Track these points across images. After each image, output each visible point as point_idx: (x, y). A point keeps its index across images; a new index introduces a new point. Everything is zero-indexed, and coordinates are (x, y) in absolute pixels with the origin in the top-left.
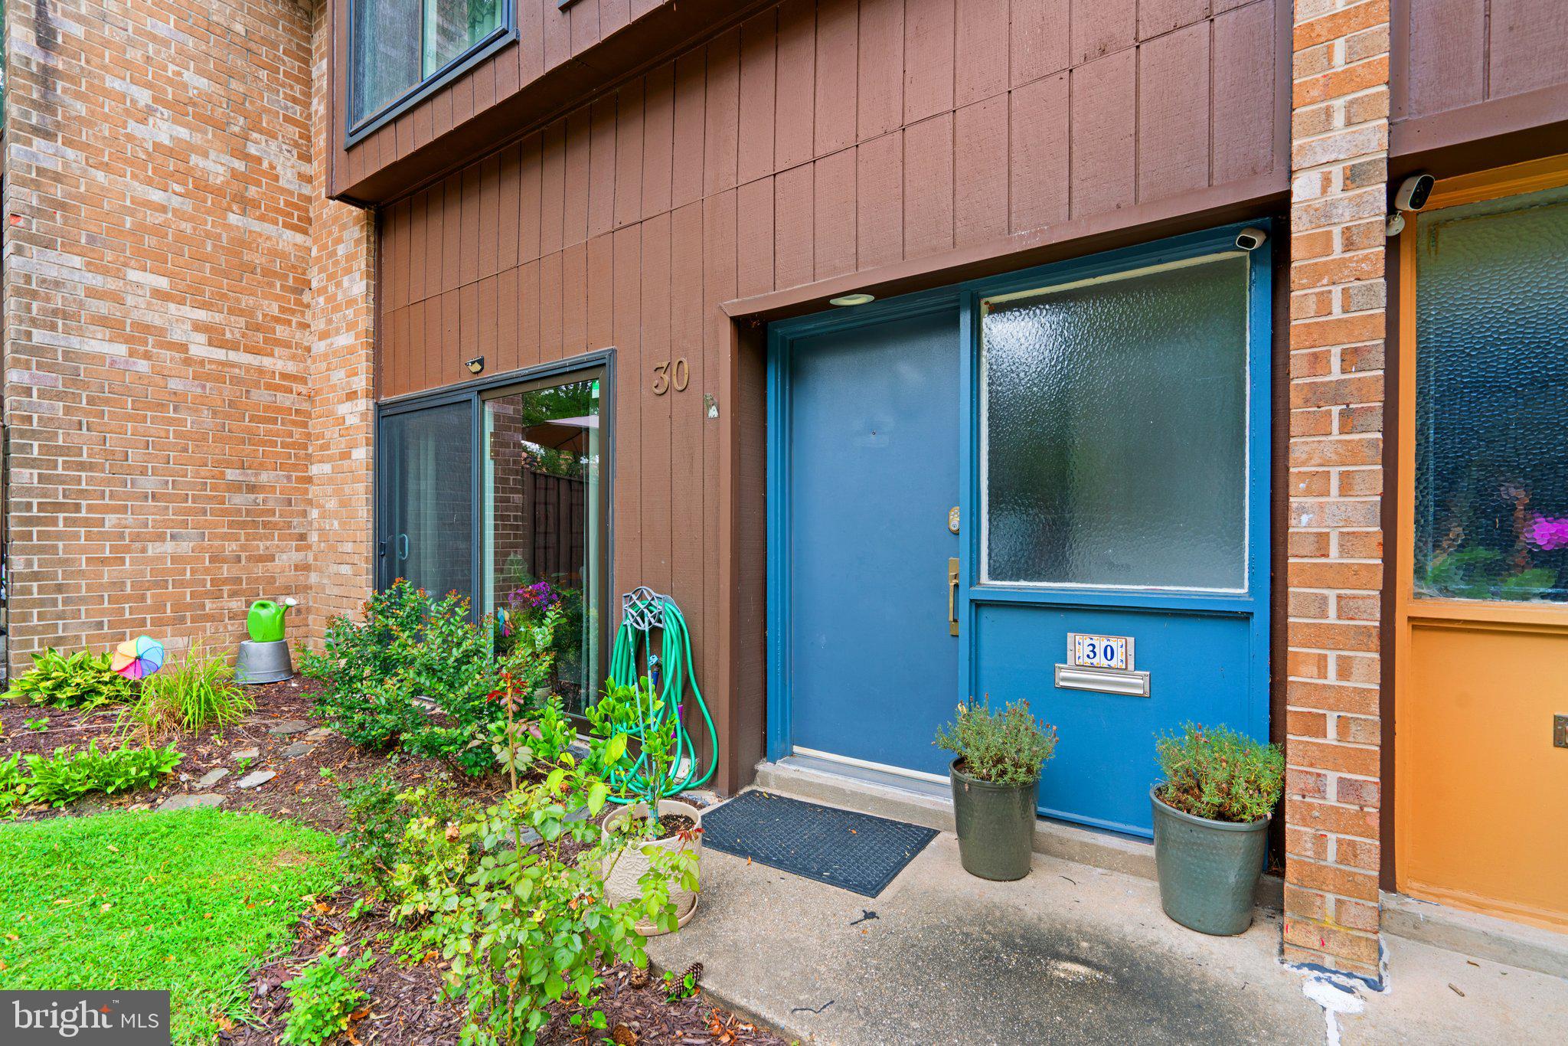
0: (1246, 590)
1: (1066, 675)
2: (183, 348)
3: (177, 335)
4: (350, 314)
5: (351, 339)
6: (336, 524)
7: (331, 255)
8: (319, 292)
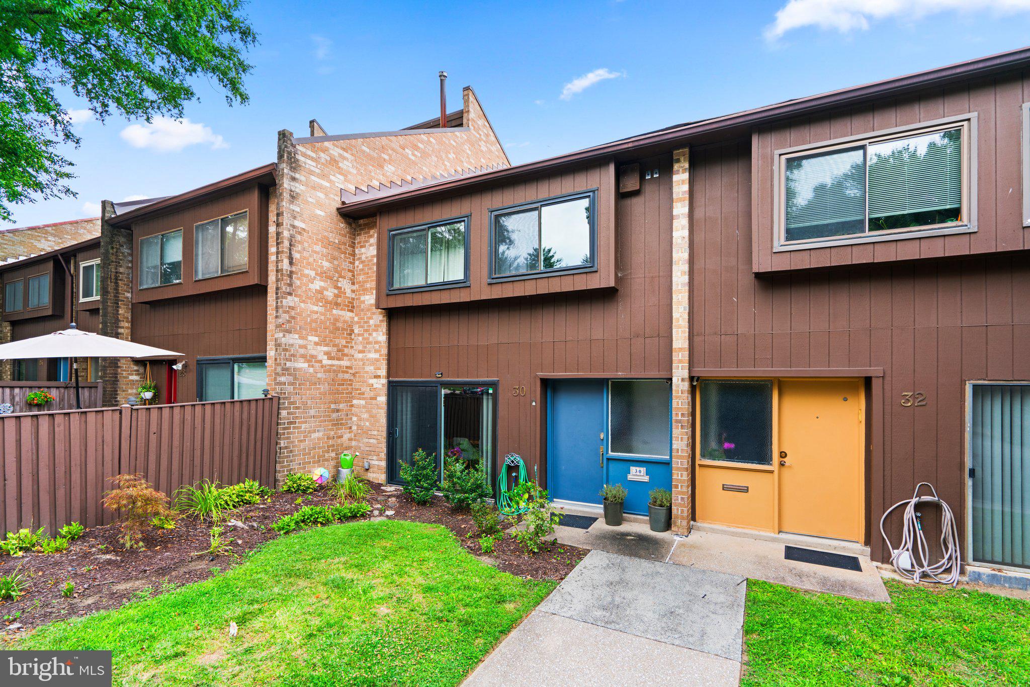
0: (668, 457)
1: (630, 477)
2: (321, 361)
3: (320, 358)
4: (377, 346)
5: (377, 356)
6: (367, 424)
7: (366, 322)
8: (359, 335)
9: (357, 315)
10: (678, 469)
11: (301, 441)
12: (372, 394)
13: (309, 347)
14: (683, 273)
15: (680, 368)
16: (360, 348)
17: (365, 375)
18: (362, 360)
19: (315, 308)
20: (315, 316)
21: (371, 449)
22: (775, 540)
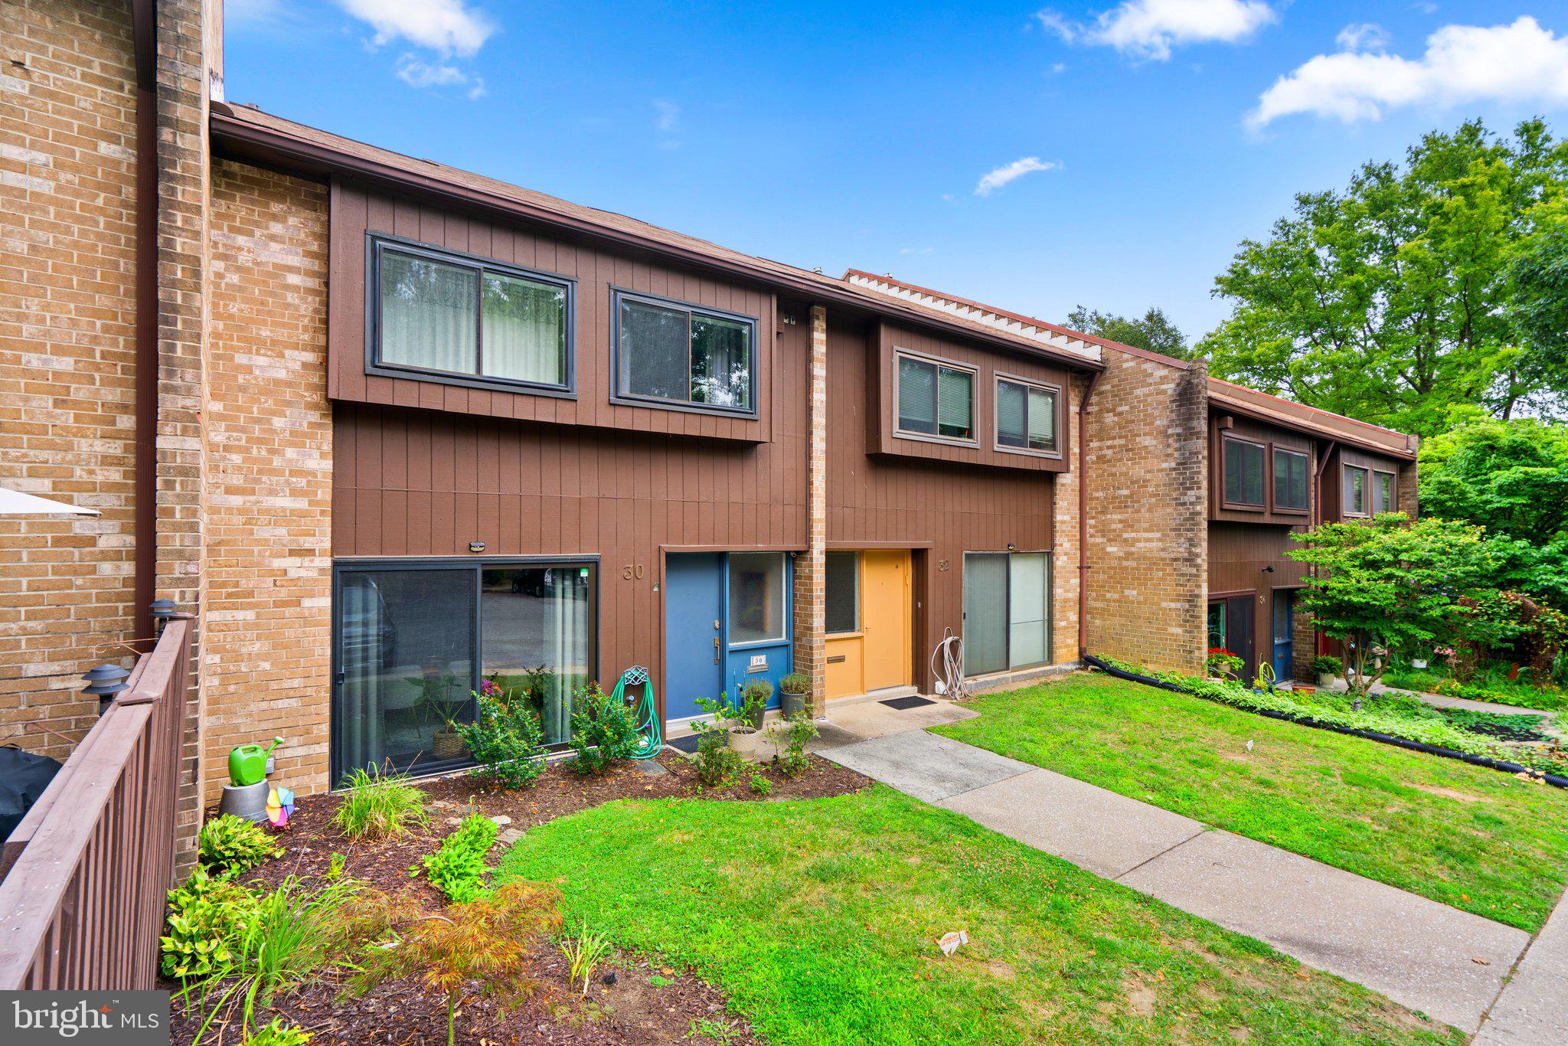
0: (784, 637)
1: (751, 668)
4: (302, 482)
10: (818, 648)
12: (283, 594)
15: (819, 540)
16: (237, 480)
17: (256, 549)
18: (241, 511)
22: (868, 700)
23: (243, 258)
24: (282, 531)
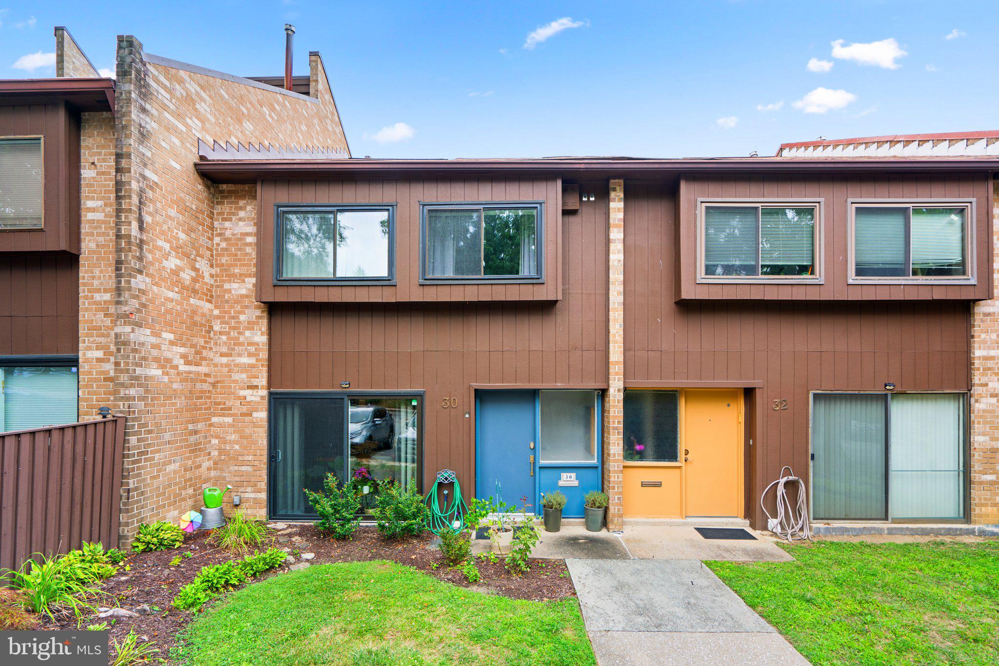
0: (596, 461)
1: (561, 483)
2: (176, 367)
3: (175, 362)
4: (252, 349)
5: (252, 361)
6: (237, 447)
7: (233, 318)
8: (221, 333)
9: (216, 307)
10: (615, 472)
11: (153, 478)
12: (244, 409)
13: (163, 347)
14: (619, 294)
15: (617, 380)
16: (224, 349)
17: (233, 385)
18: (227, 365)
19: (171, 295)
20: (170, 305)
21: (243, 479)
22: (684, 524)
23: (228, 233)
24: (244, 376)
